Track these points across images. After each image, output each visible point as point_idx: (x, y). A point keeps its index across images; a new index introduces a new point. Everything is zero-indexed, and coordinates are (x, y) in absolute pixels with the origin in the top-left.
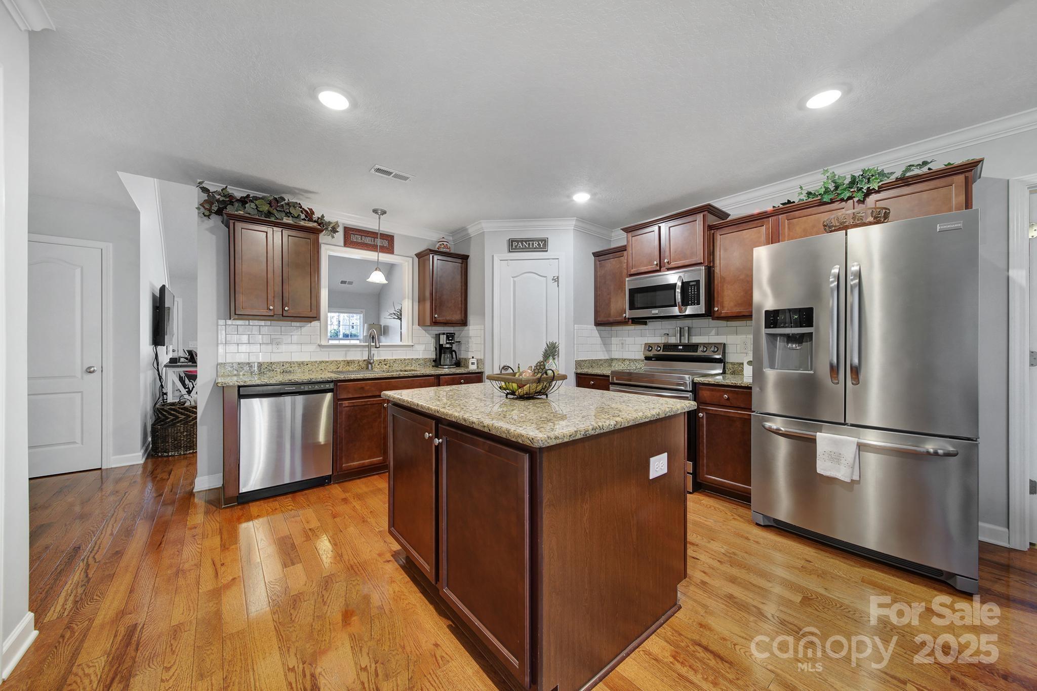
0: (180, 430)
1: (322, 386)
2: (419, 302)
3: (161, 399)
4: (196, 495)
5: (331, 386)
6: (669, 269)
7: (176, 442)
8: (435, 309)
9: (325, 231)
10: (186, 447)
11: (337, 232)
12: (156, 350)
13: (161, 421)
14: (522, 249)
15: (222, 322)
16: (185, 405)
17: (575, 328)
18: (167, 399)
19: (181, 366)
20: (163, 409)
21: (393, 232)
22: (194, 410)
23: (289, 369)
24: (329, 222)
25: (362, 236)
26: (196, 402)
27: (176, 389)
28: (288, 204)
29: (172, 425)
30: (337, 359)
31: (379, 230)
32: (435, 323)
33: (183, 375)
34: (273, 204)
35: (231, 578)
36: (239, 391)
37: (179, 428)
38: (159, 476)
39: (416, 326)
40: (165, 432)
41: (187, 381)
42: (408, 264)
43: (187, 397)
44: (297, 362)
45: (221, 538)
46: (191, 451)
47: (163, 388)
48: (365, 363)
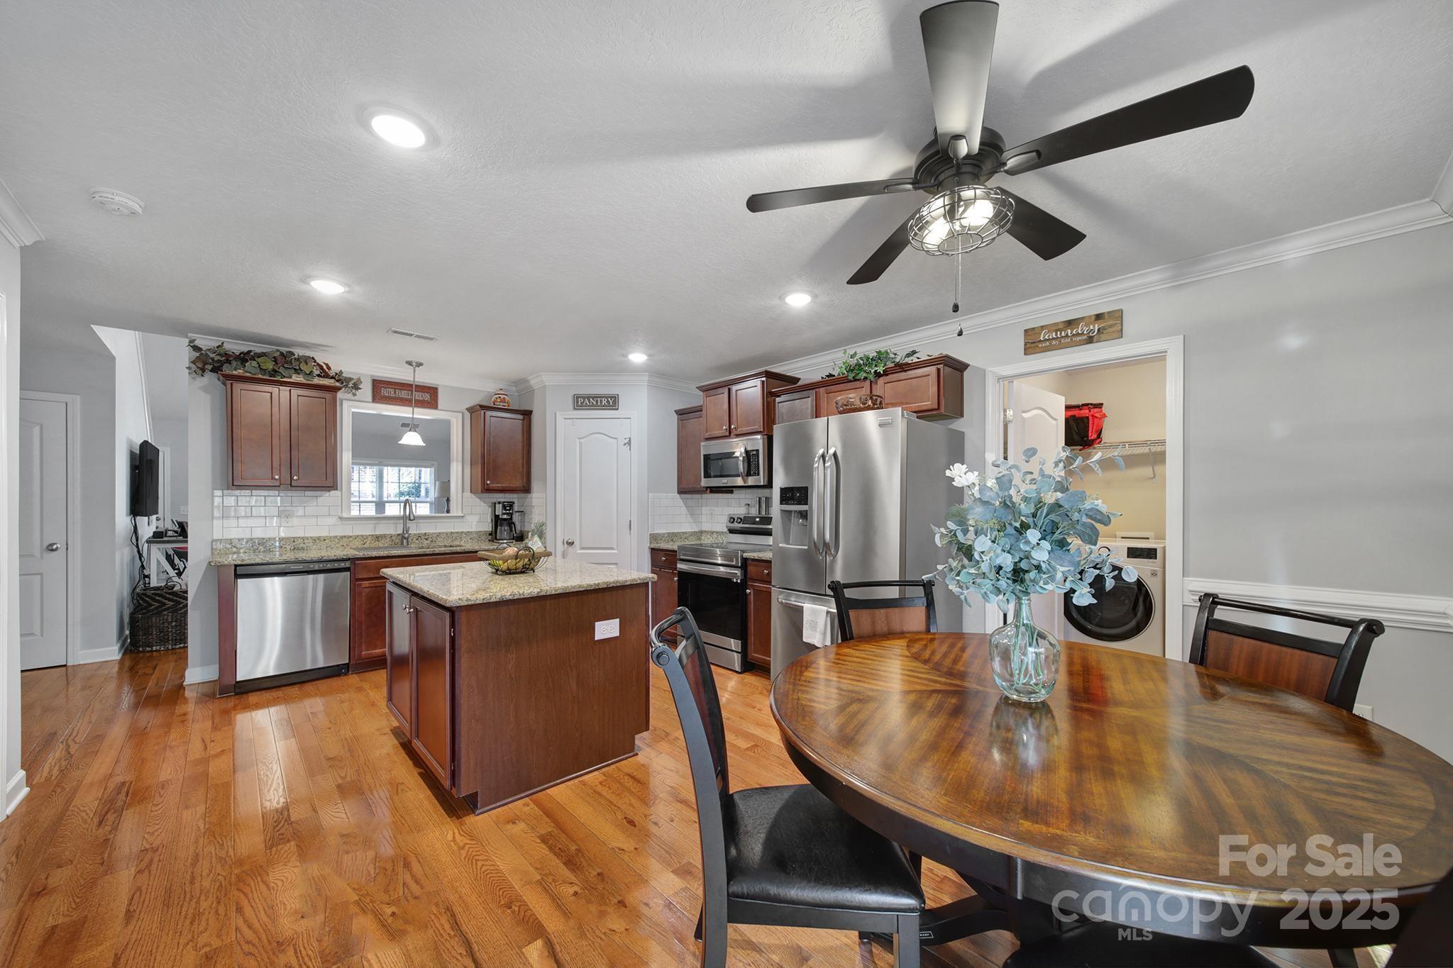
0: (167, 619)
1: (336, 565)
2: (471, 465)
3: (141, 583)
4: (186, 688)
5: (348, 564)
6: (738, 436)
7: (162, 634)
8: (487, 474)
9: (343, 389)
10: (175, 640)
11: (360, 389)
12: (135, 521)
13: (143, 609)
14: (589, 406)
15: (218, 493)
16: (175, 589)
17: (650, 497)
18: (149, 583)
19: (168, 542)
20: (145, 595)
21: (437, 383)
22: (186, 595)
23: (302, 545)
24: (350, 378)
25: (395, 389)
26: (187, 585)
27: (162, 570)
28: (298, 360)
29: (156, 614)
30: (363, 534)
31: (414, 381)
32: (487, 490)
33: (171, 552)
34: (279, 360)
35: (220, 750)
36: (235, 570)
37: (165, 617)
38: (141, 672)
39: (468, 494)
40: (148, 623)
41: (177, 561)
42: (457, 422)
43: (176, 579)
44: (311, 538)
45: (213, 723)
46: (182, 645)
47: (144, 568)
48: (400, 537)
